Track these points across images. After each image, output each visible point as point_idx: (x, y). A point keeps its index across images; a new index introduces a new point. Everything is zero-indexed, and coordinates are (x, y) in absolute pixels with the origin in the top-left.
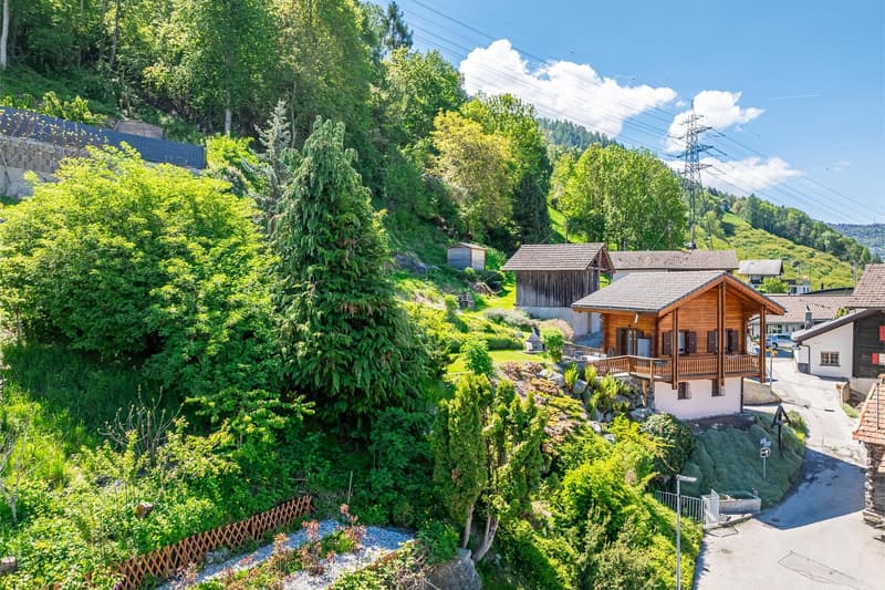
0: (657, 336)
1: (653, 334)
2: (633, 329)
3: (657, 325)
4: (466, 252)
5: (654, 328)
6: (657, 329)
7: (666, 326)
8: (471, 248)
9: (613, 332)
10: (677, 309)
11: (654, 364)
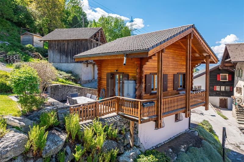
0: (141, 78)
1: (137, 76)
2: (119, 73)
3: (141, 67)
4: (31, 37)
5: (138, 71)
6: (141, 72)
7: (149, 68)
8: (33, 35)
9: (104, 77)
10: (162, 51)
11: (143, 105)
